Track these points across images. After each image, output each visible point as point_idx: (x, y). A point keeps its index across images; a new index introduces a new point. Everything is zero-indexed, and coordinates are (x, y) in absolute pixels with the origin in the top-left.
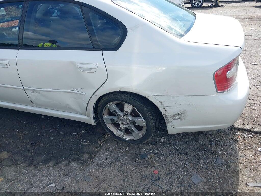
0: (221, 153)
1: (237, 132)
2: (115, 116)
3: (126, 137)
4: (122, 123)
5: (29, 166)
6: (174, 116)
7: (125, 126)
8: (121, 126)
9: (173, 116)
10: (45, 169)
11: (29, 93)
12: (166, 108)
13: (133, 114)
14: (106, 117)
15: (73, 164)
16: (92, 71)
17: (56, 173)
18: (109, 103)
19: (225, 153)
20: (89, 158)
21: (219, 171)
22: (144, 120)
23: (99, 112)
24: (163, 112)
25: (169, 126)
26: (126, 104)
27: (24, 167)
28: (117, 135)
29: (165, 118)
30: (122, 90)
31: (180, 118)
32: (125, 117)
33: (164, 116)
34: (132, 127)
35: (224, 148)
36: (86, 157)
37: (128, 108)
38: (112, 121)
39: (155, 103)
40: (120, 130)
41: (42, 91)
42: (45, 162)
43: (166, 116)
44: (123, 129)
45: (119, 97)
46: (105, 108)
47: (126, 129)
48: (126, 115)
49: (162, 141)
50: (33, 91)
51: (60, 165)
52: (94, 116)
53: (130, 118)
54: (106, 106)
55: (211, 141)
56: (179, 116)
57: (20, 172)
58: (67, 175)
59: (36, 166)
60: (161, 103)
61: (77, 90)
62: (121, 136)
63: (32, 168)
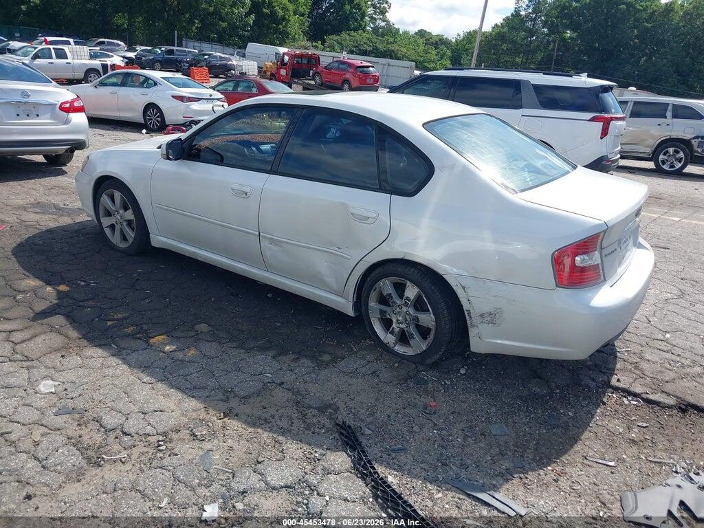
0: (562, 411)
1: (613, 393)
2: (389, 305)
3: (399, 349)
4: (398, 320)
5: (237, 348)
6: (482, 315)
7: (401, 326)
8: (394, 325)
9: (480, 315)
10: (260, 357)
11: (264, 243)
12: (471, 299)
13: (419, 305)
14: (373, 304)
15: (304, 361)
16: (370, 221)
17: (276, 365)
18: (384, 280)
19: (570, 413)
20: (331, 361)
21: (545, 431)
22: (433, 317)
23: (364, 295)
24: (466, 306)
25: (472, 333)
26: (408, 283)
27: (230, 347)
28: (385, 341)
29: (467, 317)
30: (407, 258)
31: (492, 322)
32: (405, 309)
33: (466, 313)
34: (412, 329)
35: (573, 407)
36: (326, 358)
37: (411, 292)
38: (382, 312)
39: (455, 288)
40: (392, 333)
41: (287, 243)
42: (262, 349)
43: (469, 313)
44: (397, 330)
45: (400, 269)
46: (374, 288)
47: (402, 332)
48: (406, 305)
49: (463, 372)
50: (272, 241)
51: (284, 357)
52: (355, 301)
53: (411, 311)
54: (378, 283)
55: (553, 392)
56: (491, 318)
57: (223, 352)
58: (291, 370)
59: (248, 350)
60: (464, 288)
61: (340, 250)
62: (391, 345)
63: (242, 351)
